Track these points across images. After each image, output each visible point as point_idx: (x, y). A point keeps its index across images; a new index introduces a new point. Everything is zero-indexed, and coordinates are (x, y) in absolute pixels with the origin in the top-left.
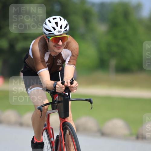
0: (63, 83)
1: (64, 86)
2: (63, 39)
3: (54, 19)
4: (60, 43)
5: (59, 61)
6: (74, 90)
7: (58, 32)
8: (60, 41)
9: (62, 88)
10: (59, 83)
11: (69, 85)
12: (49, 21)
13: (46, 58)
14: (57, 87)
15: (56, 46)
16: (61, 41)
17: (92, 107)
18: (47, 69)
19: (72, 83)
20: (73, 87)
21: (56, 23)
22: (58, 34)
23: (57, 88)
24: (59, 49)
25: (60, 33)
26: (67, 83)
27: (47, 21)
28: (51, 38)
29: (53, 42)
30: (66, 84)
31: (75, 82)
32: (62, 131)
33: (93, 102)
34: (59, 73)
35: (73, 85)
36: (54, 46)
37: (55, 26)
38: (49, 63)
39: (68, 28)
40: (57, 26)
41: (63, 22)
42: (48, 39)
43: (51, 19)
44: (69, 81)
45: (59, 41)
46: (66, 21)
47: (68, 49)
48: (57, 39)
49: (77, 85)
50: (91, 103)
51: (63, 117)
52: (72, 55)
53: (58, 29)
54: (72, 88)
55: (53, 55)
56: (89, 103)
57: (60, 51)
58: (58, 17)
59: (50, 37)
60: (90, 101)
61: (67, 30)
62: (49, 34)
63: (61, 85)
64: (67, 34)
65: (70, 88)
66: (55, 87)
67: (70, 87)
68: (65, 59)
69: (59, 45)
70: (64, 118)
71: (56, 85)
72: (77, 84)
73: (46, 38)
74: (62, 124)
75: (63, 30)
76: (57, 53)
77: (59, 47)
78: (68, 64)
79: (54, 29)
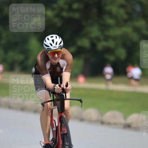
0: (60, 86)
1: (60, 88)
2: (58, 53)
3: (51, 37)
4: (56, 56)
5: (58, 69)
6: (69, 91)
8: (56, 54)
10: (57, 85)
11: (65, 88)
14: (56, 89)
17: (82, 106)
18: (49, 74)
19: (67, 86)
20: (67, 89)
21: (53, 41)
22: (54, 49)
23: (55, 89)
25: (56, 48)
26: (63, 86)
28: (49, 52)
30: (62, 86)
31: (69, 86)
32: (59, 122)
33: (83, 102)
35: (68, 88)
36: (52, 58)
39: (62, 44)
40: (54, 43)
42: (48, 52)
43: (49, 37)
44: (65, 84)
45: (55, 54)
50: (81, 102)
52: (67, 65)
53: (54, 45)
54: (67, 90)
56: (80, 102)
59: (49, 51)
61: (61, 46)
65: (65, 90)
66: (54, 88)
67: (66, 89)
68: (62, 67)
69: (55, 57)
70: (61, 113)
71: (55, 87)
72: (70, 87)
74: (59, 118)
75: (58, 45)
78: (64, 71)
79: (51, 45)
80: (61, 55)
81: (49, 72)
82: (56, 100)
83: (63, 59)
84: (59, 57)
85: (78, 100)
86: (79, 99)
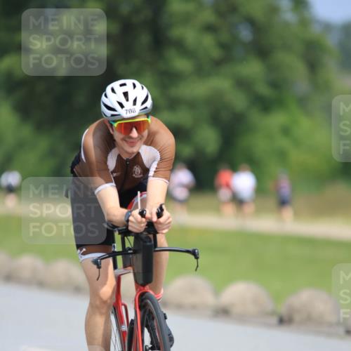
0: (142, 214)
1: (144, 220)
4: (135, 134)
5: (137, 170)
6: (164, 229)
8: (134, 130)
9: (140, 223)
10: (136, 213)
11: (155, 219)
12: (113, 90)
13: (112, 163)
14: (132, 222)
15: (127, 139)
16: (137, 130)
17: (198, 266)
18: (114, 184)
19: (159, 215)
20: (160, 223)
21: (126, 94)
22: (129, 115)
23: (130, 223)
24: (132, 147)
25: (133, 114)
26: (151, 214)
27: (108, 89)
28: (115, 125)
30: (148, 215)
32: (138, 310)
33: (201, 256)
34: (139, 192)
36: (123, 139)
37: (123, 100)
38: (119, 174)
39: (149, 104)
40: (127, 100)
42: (112, 125)
43: (116, 85)
44: (155, 211)
45: (131, 130)
46: (145, 89)
49: (170, 220)
50: (197, 258)
51: (141, 282)
52: (161, 159)
53: (128, 105)
54: (160, 226)
55: (125, 157)
56: (193, 257)
58: (129, 82)
59: (115, 121)
60: (194, 253)
61: (146, 108)
62: (113, 115)
63: (139, 217)
64: (147, 115)
65: (155, 225)
66: (128, 221)
67: (156, 222)
68: (147, 166)
69: (131, 138)
70: (144, 285)
71: (129, 216)
72: (169, 218)
73: (108, 125)
74: (139, 298)
75: (139, 107)
77: (132, 143)
78: (153, 176)
79: (121, 105)
80: (146, 133)
81: (114, 178)
82: (129, 252)
83: (150, 145)
84: (143, 136)
85: (188, 252)
86: (191, 249)
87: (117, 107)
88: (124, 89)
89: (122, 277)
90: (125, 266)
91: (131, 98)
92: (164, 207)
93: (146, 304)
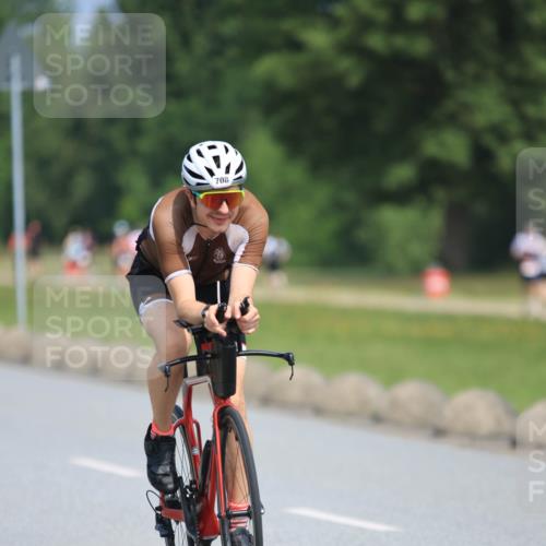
2: (230, 199)
3: (211, 147)
4: (225, 208)
5: (220, 253)
6: (250, 328)
7: (220, 180)
8: (225, 204)
11: (238, 315)
12: (199, 153)
15: (215, 216)
17: (292, 375)
18: (190, 271)
19: (244, 310)
21: (216, 159)
22: (220, 185)
24: (219, 224)
25: (224, 185)
27: (193, 151)
28: (201, 196)
29: (207, 205)
32: (217, 428)
33: (296, 361)
34: (218, 283)
36: (209, 216)
37: (213, 166)
38: (195, 258)
39: (243, 173)
40: (218, 166)
41: (233, 158)
42: (195, 196)
43: (204, 146)
45: (221, 204)
47: (242, 226)
48: (218, 198)
49: (258, 316)
50: (291, 363)
51: (221, 394)
52: (250, 241)
53: (220, 173)
54: (244, 325)
55: (205, 237)
56: (286, 363)
57: (222, 228)
58: (220, 145)
59: (201, 192)
60: (289, 359)
61: (241, 177)
62: (198, 184)
64: (241, 187)
67: (239, 320)
68: (233, 250)
69: (221, 214)
70: (225, 398)
73: (189, 195)
74: (218, 413)
75: (232, 176)
76: (214, 233)
77: (221, 219)
78: (240, 262)
79: (211, 173)
80: (236, 210)
85: (281, 356)
86: (283, 351)
87: (206, 174)
88: (214, 152)
89: (194, 387)
90: (200, 374)
91: (224, 165)
92: (249, 301)
93: (228, 421)
